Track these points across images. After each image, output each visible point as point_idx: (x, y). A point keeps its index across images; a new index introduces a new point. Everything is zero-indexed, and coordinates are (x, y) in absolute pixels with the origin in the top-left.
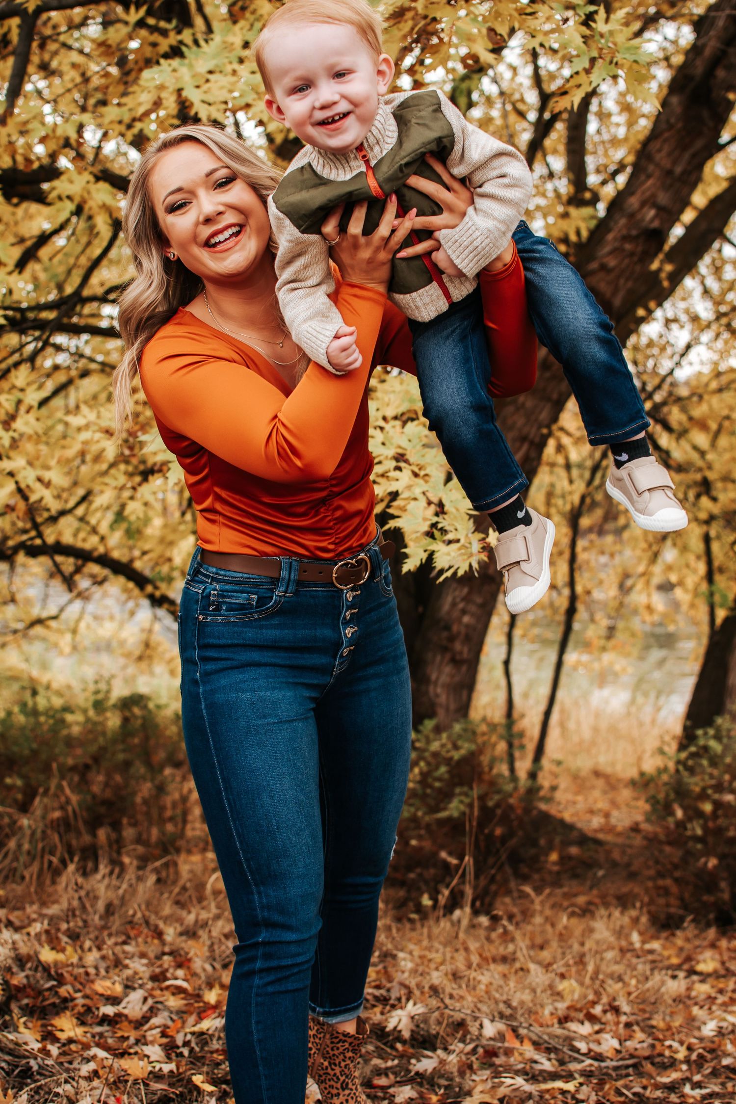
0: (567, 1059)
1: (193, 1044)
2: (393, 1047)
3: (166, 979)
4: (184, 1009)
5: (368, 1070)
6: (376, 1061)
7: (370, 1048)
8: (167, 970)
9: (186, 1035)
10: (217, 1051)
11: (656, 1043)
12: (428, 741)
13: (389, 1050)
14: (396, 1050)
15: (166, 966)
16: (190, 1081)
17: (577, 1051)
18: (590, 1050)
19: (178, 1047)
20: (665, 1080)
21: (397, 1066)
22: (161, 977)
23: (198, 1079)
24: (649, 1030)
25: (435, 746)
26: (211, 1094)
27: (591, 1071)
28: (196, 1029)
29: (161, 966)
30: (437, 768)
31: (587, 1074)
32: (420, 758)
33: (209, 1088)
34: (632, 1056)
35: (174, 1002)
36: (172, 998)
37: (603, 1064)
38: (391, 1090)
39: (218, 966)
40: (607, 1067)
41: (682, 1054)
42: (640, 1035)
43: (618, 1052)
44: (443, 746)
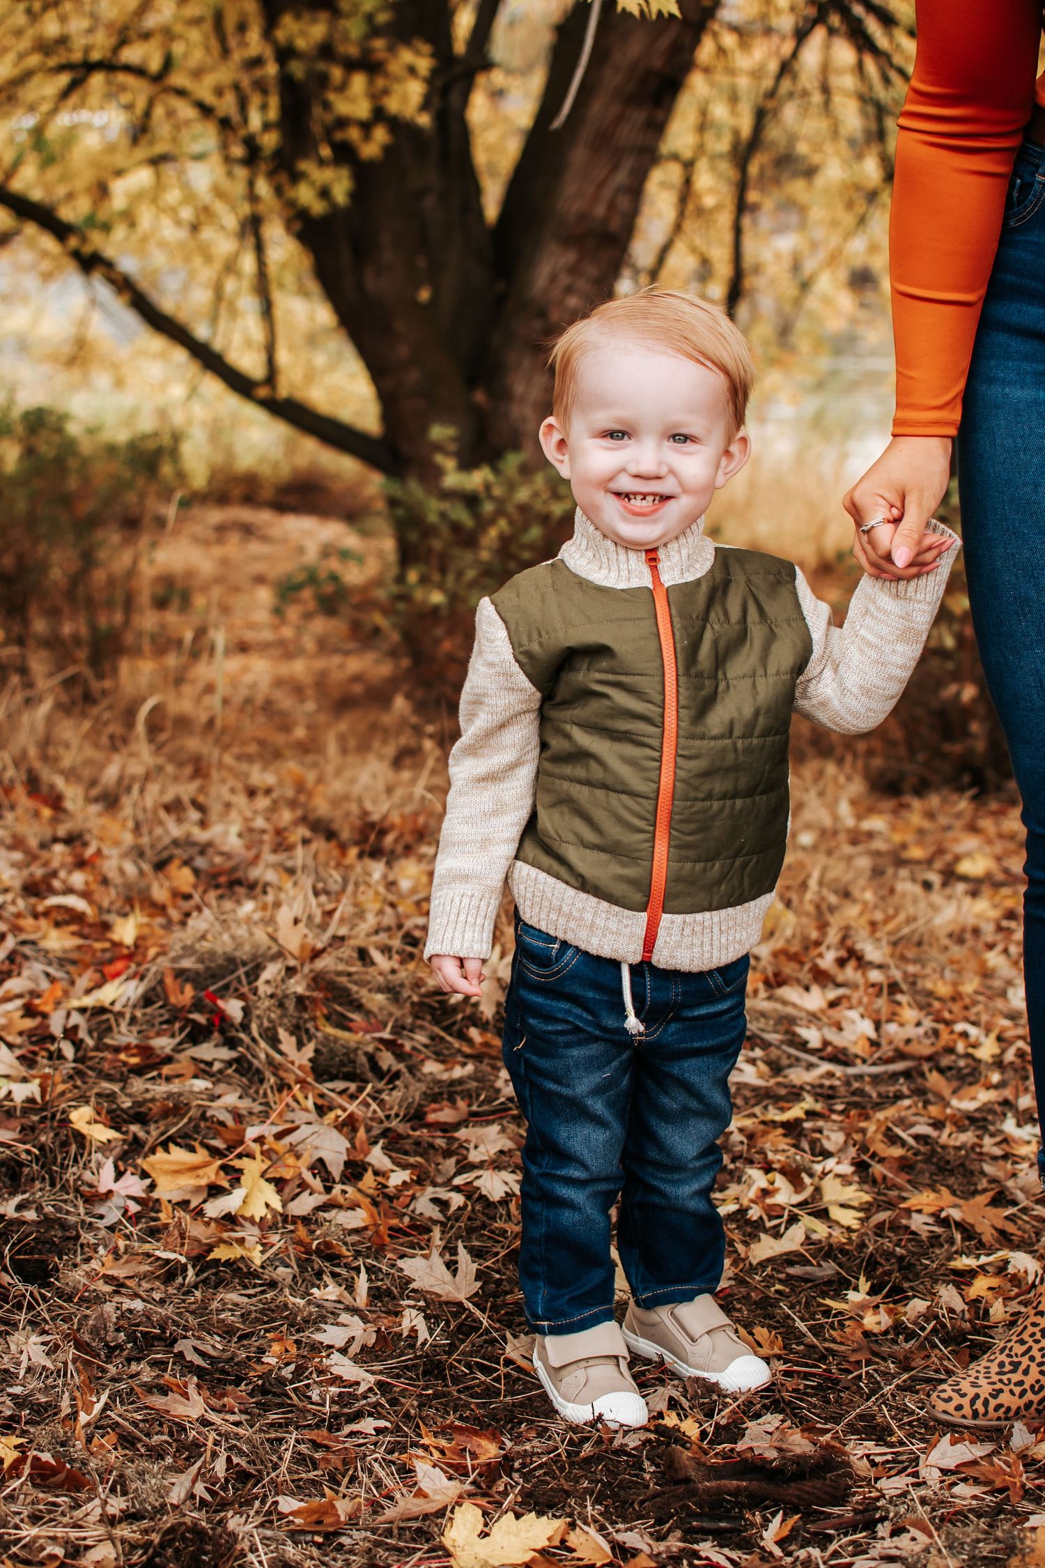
0: (785, 1061)
1: (82, 1034)
2: (462, 1036)
3: (52, 891)
4: (75, 956)
5: (417, 1091)
6: (431, 1067)
7: (421, 1038)
8: (54, 874)
9: (68, 1015)
10: (127, 1048)
11: (941, 1027)
12: (511, 487)
13: (456, 1044)
14: (470, 1041)
15: (55, 864)
16: (66, 1122)
17: (803, 1045)
18: (826, 1043)
19: (53, 1039)
20: (969, 1106)
21: (470, 1077)
22: (44, 887)
23: (81, 1117)
24: (925, 1001)
25: (523, 495)
26: (105, 1147)
27: (831, 1087)
28: (88, 1001)
29: (46, 864)
30: (526, 528)
31: (826, 1094)
32: (500, 512)
33: (101, 1134)
34: (900, 1055)
35: (57, 941)
36: (54, 933)
37: (851, 1071)
38: (462, 1134)
39: (146, 867)
40: (859, 1077)
41: (987, 1050)
42: (910, 1014)
43: (875, 1044)
44: (536, 494)
